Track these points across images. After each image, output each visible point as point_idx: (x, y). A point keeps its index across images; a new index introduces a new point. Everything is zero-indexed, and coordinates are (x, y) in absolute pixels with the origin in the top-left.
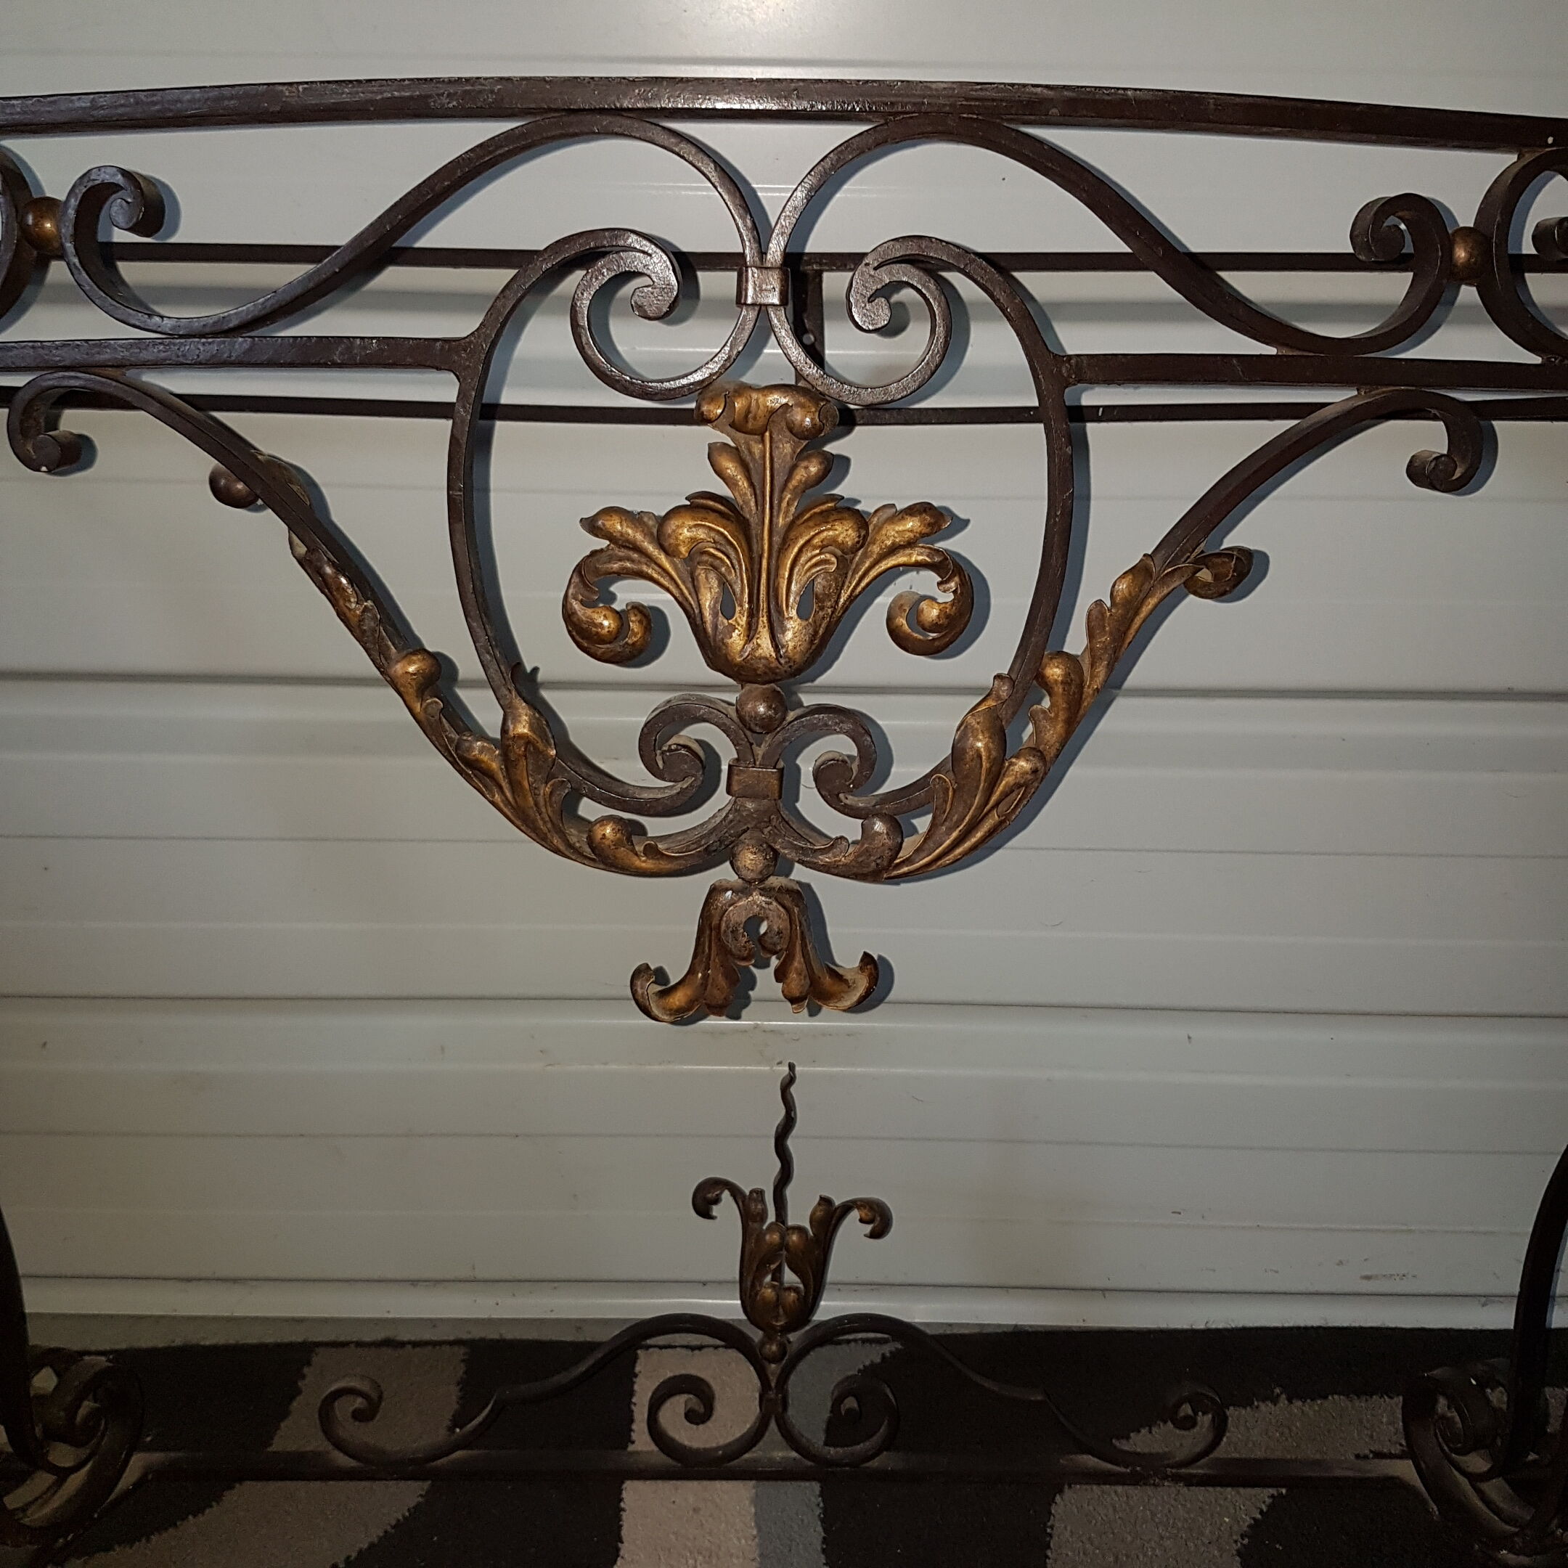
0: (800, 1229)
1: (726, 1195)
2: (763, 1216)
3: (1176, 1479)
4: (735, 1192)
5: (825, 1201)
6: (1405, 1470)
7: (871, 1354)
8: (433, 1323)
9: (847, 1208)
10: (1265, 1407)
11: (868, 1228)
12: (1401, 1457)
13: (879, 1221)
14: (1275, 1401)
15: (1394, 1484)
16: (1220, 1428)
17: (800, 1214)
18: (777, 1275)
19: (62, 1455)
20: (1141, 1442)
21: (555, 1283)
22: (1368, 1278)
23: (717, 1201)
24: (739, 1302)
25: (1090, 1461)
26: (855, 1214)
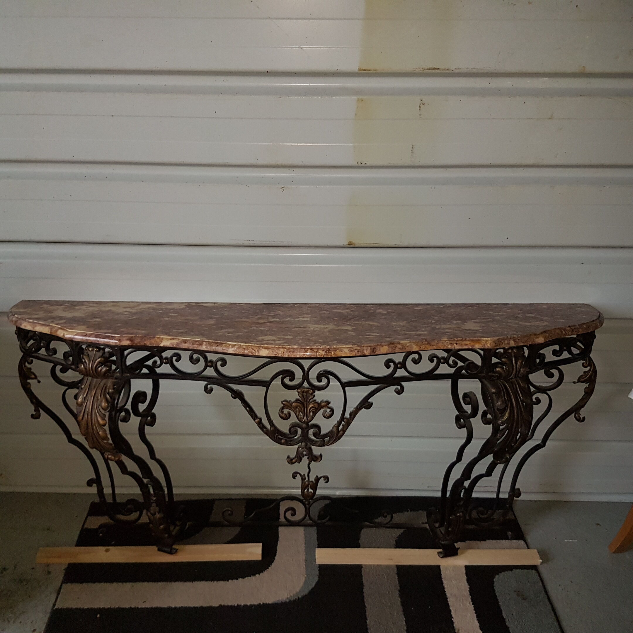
0: (312, 482)
1: (298, 475)
2: (305, 479)
3: (384, 527)
4: (300, 474)
5: (317, 476)
6: (427, 526)
7: (328, 502)
8: (238, 495)
9: (321, 478)
10: (406, 513)
11: (325, 481)
12: (426, 523)
13: (327, 479)
14: (408, 511)
15: (426, 529)
16: (392, 517)
17: (312, 479)
18: (308, 490)
19: (178, 523)
20: (379, 520)
21: (263, 487)
22: (428, 487)
23: (296, 476)
24: (300, 491)
25: (367, 523)
26: (322, 479)
